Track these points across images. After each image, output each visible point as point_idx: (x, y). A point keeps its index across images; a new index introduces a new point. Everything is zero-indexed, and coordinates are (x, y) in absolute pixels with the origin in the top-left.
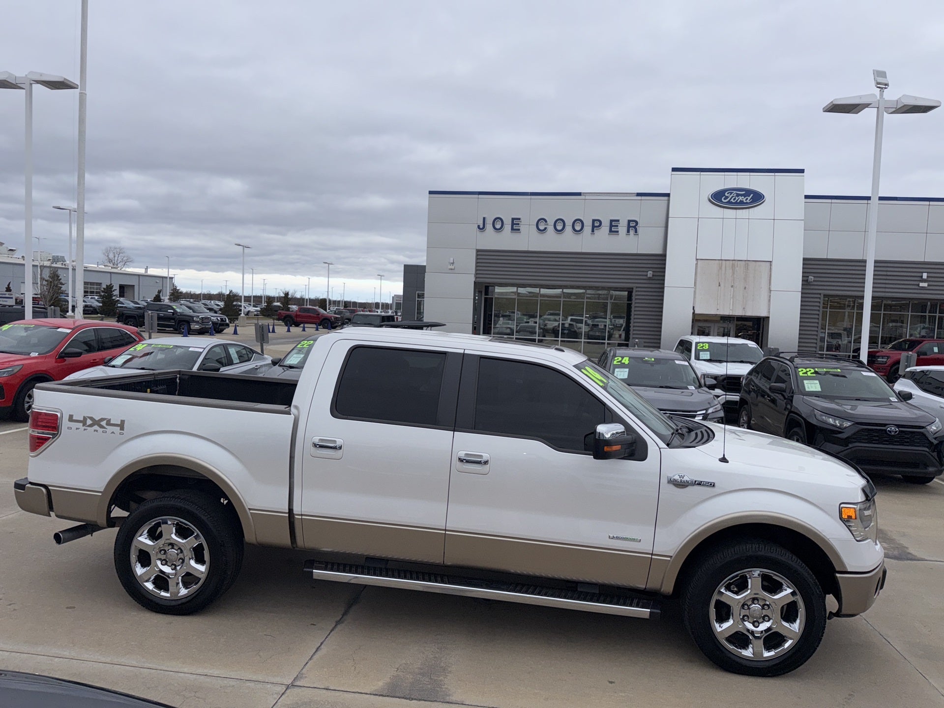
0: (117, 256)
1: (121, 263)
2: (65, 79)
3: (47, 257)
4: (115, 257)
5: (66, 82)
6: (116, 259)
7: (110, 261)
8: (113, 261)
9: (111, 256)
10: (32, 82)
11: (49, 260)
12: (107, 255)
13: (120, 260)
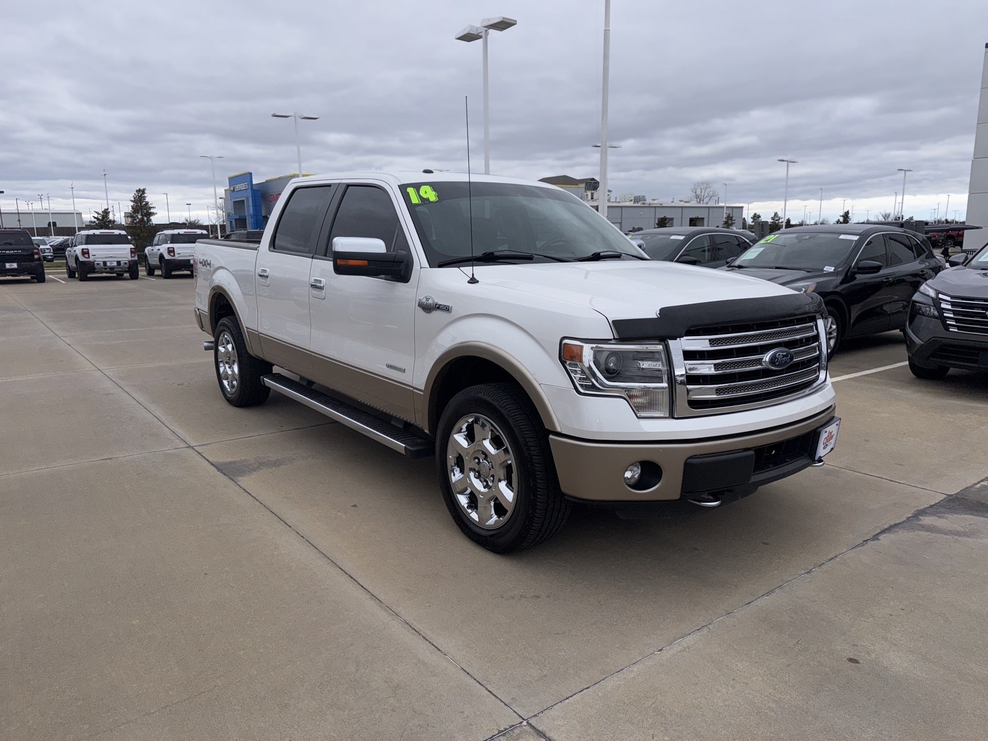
0: (703, 191)
1: (708, 199)
2: (504, 18)
3: (629, 198)
4: (701, 192)
5: (506, 20)
6: (703, 194)
7: (697, 196)
8: (700, 197)
9: (698, 192)
10: (487, 29)
11: (631, 200)
12: (694, 191)
13: (706, 195)
